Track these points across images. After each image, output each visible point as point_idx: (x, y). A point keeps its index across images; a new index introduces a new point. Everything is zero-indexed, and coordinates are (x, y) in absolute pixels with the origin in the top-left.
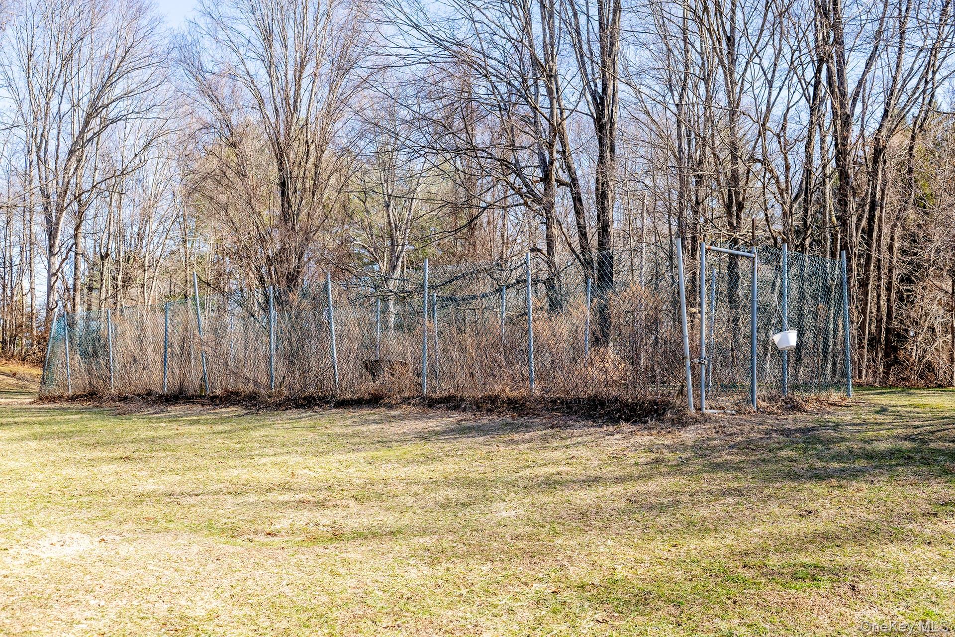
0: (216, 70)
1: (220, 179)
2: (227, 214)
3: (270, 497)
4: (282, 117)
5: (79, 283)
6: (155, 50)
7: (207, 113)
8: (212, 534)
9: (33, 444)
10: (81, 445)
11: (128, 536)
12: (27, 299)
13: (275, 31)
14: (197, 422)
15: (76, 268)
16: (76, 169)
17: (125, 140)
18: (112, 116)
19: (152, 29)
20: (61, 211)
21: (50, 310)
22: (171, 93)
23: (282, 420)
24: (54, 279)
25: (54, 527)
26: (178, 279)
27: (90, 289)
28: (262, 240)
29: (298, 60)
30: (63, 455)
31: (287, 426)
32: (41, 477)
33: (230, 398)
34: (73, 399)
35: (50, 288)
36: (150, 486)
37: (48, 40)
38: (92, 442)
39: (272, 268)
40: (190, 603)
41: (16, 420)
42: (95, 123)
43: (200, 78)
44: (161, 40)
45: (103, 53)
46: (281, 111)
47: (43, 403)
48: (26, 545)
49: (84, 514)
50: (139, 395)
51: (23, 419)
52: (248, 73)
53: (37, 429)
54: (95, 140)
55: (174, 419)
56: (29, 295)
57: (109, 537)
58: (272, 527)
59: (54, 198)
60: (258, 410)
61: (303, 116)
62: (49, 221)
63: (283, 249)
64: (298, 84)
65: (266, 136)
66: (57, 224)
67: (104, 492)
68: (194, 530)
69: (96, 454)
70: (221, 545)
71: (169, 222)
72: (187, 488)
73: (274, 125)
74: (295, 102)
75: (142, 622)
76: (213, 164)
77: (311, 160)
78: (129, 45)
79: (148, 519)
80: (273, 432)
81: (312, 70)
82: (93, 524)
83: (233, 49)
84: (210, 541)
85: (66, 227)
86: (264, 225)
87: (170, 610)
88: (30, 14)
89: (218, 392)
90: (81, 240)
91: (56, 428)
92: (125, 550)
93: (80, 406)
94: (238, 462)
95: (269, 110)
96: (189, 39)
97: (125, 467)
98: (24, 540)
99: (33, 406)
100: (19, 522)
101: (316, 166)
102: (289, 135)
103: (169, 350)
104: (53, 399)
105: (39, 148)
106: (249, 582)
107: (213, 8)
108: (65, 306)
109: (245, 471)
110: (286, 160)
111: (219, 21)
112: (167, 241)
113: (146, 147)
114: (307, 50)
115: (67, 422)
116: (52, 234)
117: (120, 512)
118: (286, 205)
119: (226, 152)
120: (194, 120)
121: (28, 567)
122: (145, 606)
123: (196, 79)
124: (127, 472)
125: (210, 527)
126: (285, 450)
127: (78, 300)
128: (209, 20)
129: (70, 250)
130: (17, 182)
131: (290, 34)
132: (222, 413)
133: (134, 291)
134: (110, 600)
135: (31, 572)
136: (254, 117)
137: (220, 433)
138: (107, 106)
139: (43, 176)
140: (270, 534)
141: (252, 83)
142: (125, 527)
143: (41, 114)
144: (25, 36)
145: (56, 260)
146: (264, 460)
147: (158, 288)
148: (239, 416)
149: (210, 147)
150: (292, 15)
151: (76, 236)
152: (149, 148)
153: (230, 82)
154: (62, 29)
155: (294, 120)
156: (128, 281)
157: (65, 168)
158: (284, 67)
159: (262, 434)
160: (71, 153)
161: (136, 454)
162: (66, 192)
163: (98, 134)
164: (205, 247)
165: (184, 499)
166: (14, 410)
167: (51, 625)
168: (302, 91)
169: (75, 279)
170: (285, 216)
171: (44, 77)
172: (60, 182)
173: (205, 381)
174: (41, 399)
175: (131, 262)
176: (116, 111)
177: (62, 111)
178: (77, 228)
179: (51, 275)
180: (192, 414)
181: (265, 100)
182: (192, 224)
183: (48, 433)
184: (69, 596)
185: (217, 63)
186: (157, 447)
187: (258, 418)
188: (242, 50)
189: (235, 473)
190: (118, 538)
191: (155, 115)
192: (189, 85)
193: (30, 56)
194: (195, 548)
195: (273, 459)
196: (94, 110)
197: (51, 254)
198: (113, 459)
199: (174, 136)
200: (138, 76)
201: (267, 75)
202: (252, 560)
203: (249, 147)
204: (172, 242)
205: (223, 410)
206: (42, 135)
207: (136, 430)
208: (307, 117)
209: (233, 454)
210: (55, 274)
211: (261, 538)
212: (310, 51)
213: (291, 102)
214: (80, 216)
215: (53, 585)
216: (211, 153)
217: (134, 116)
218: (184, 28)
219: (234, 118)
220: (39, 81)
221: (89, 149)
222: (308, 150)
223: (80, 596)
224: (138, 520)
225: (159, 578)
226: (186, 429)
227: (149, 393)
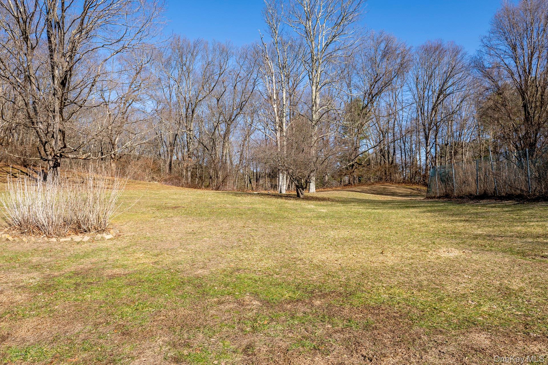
0: (490, 66)
1: (495, 108)
2: (498, 122)
3: (539, 240)
4: (523, 78)
5: (437, 155)
6: (464, 65)
7: (487, 83)
8: (513, 254)
9: (429, 214)
10: (447, 215)
11: (474, 251)
12: (418, 163)
13: (518, 45)
14: (495, 207)
15: (436, 150)
16: (435, 114)
17: (453, 101)
18: (448, 93)
19: (462, 58)
20: (430, 130)
21: (427, 166)
22: (471, 80)
23: (537, 206)
24: (428, 154)
25: (444, 245)
26: (477, 150)
27: (441, 157)
28: (516, 131)
29: (530, 53)
30: (441, 218)
31: (541, 209)
32: (434, 226)
33: (509, 197)
34: (439, 197)
35: (427, 158)
36: (479, 232)
37: (423, 72)
38: (451, 213)
39: (522, 142)
40: (509, 283)
41: (420, 205)
42: (441, 97)
43: (484, 71)
44: (466, 61)
45: (443, 71)
46: (522, 76)
47: (428, 199)
48: (435, 251)
49: (454, 241)
50: (467, 196)
51: (423, 205)
52: (505, 64)
53: (429, 209)
54: (441, 103)
55: (484, 205)
56: (419, 161)
57: (467, 251)
58: (543, 254)
59: (427, 126)
60: (524, 202)
61: (533, 75)
62: (426, 134)
63: (527, 133)
64: (530, 63)
65: (515, 87)
66: (429, 135)
67: (460, 233)
68: (504, 252)
69: (454, 218)
70: (519, 260)
71: (473, 129)
72: (497, 233)
73: (519, 83)
74: (529, 71)
75: (489, 287)
76: (491, 103)
77: (539, 93)
78: (453, 66)
79: (481, 245)
80: (534, 211)
81: (537, 55)
82: (459, 245)
83: (498, 56)
84: (513, 257)
85: (432, 136)
86: (516, 124)
87: (501, 284)
88: (417, 64)
89: (503, 194)
90: (438, 140)
91: (436, 208)
92: (475, 257)
93: (442, 200)
94: (519, 224)
95: (516, 76)
96: (478, 57)
97: (467, 224)
98: (433, 249)
99: (425, 200)
100: (429, 242)
101: (542, 95)
102: (527, 85)
103: (479, 178)
104: (431, 198)
105: (421, 109)
106: (538, 277)
107: (488, 43)
108: (432, 164)
109: (523, 228)
110: (526, 95)
111: (491, 47)
112: (472, 136)
113: (461, 102)
114: (534, 48)
115: (439, 206)
116: (427, 138)
117: (469, 241)
118: (527, 114)
119: (497, 97)
120: (482, 88)
121: (437, 259)
122: (489, 281)
123: (482, 72)
124: (468, 226)
125: (511, 251)
126: (542, 219)
127: (437, 161)
128: (486, 48)
129: (434, 144)
130: (413, 122)
131: (525, 43)
132: (505, 203)
133: (459, 156)
134: (473, 276)
135: (438, 261)
136: (509, 81)
137: (507, 211)
138: (446, 90)
139: (423, 119)
140: (543, 257)
141: (508, 67)
142: (473, 248)
143: (421, 98)
144: (415, 72)
145: (429, 148)
146: (532, 224)
147: (468, 155)
148: (514, 204)
149: (489, 97)
150: (526, 36)
151: (435, 138)
152: (463, 102)
153: (497, 70)
154: (428, 67)
155: (529, 79)
156: (456, 153)
157: (431, 115)
158: (523, 58)
159: (529, 212)
160: (433, 109)
161: (471, 219)
162: (431, 123)
163: (443, 100)
164: (489, 136)
165: (496, 238)
166: (419, 202)
167: (450, 283)
168: (533, 66)
169: (436, 154)
170: (527, 119)
171: (422, 84)
172: (429, 121)
173: (496, 190)
174: (428, 198)
175: (457, 145)
176: (449, 91)
177: (429, 95)
178: (436, 135)
179: (427, 153)
180: (491, 204)
181: (514, 73)
182: (482, 128)
183: (433, 210)
184: (456, 273)
185: (490, 64)
186: (479, 216)
187: (524, 205)
188: (502, 56)
189: (519, 228)
190: (470, 252)
191: (465, 89)
192: (479, 74)
193: (417, 79)
194: (507, 260)
195: (537, 223)
196: (441, 92)
197: (427, 146)
198: (461, 221)
199: (473, 95)
200: (457, 76)
201: (514, 63)
202: (537, 268)
203: (507, 94)
204: (474, 136)
205: (506, 202)
206: (422, 105)
207: (468, 209)
208: (536, 76)
209: (515, 220)
210: (428, 153)
211: (539, 258)
212: (535, 48)
213: (527, 71)
214: (437, 131)
215: (448, 267)
216: (490, 99)
217: (456, 91)
218: (476, 54)
219: (500, 83)
220: (421, 86)
221: (440, 106)
222: (537, 90)
223: (460, 273)
224: (477, 245)
225: (492, 270)
226: (491, 209)
227: (471, 195)
